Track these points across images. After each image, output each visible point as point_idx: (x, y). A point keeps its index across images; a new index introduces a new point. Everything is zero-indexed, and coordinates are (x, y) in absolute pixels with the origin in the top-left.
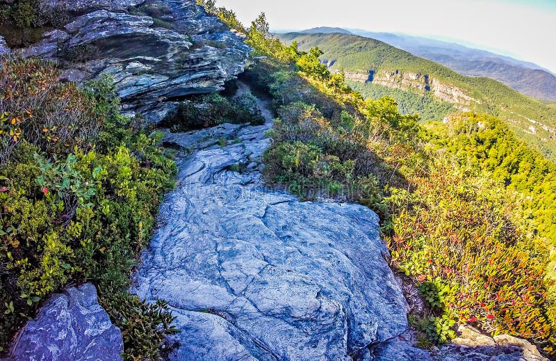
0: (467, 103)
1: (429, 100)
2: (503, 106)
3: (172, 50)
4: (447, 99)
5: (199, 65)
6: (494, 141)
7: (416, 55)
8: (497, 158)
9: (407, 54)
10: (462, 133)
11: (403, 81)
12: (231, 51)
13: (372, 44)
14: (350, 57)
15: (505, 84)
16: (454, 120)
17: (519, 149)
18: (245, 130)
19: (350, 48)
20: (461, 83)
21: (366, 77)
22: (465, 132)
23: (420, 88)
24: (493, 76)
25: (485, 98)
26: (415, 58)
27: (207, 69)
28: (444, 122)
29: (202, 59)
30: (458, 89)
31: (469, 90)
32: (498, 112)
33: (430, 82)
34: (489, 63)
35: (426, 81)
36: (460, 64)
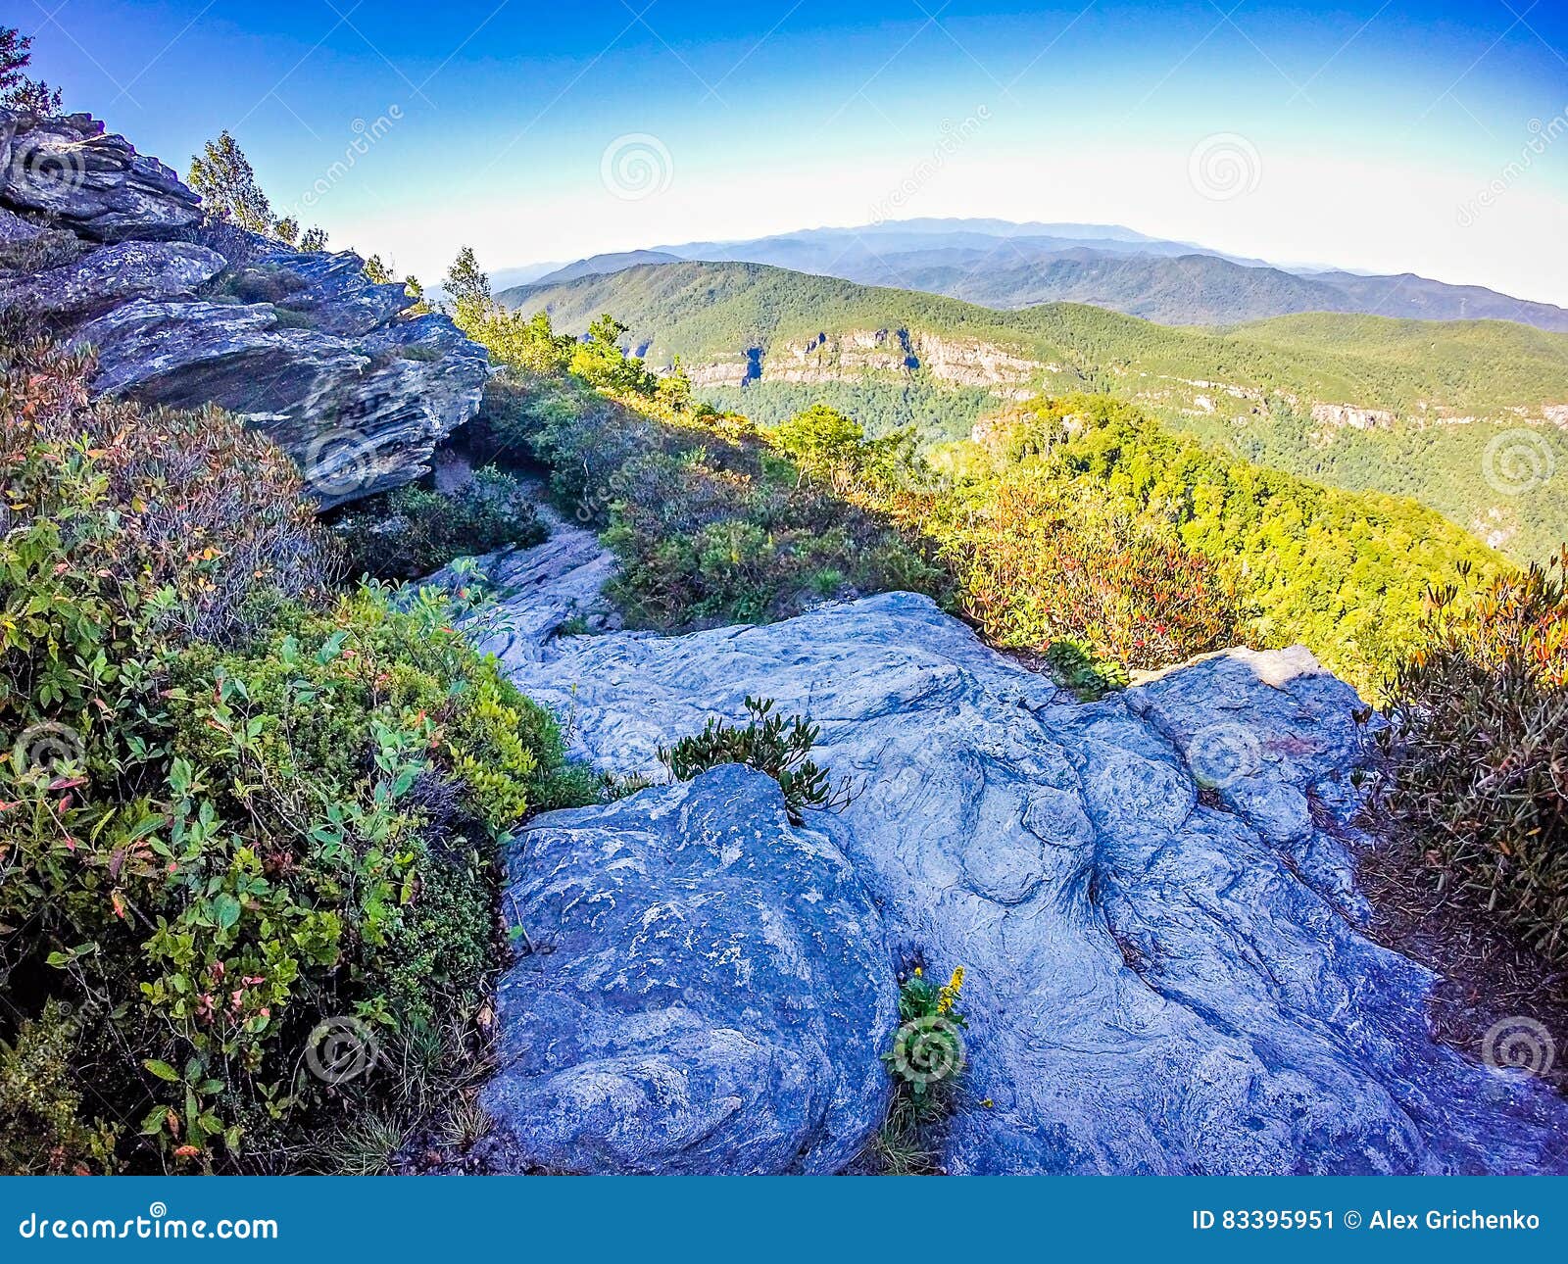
0: (1025, 378)
1: (923, 392)
2: (1117, 363)
3: (323, 383)
4: (968, 380)
5: (379, 414)
6: (1114, 456)
7: (864, 283)
8: (1131, 495)
9: (838, 287)
10: (1029, 456)
11: (844, 359)
12: (456, 363)
13: (740, 278)
14: (685, 324)
15: (1110, 308)
16: (999, 430)
17: (1181, 460)
18: (512, 564)
19: (684, 300)
20: (997, 331)
21: (741, 369)
22: (1036, 451)
23: (892, 366)
24: (1078, 295)
25: (1067, 355)
26: (862, 292)
27: (395, 423)
28: (976, 438)
29: (387, 397)
30: (991, 347)
31: (1022, 342)
32: (1107, 381)
33: (914, 346)
34: (1056, 266)
35: (907, 348)
36: (984, 284)
